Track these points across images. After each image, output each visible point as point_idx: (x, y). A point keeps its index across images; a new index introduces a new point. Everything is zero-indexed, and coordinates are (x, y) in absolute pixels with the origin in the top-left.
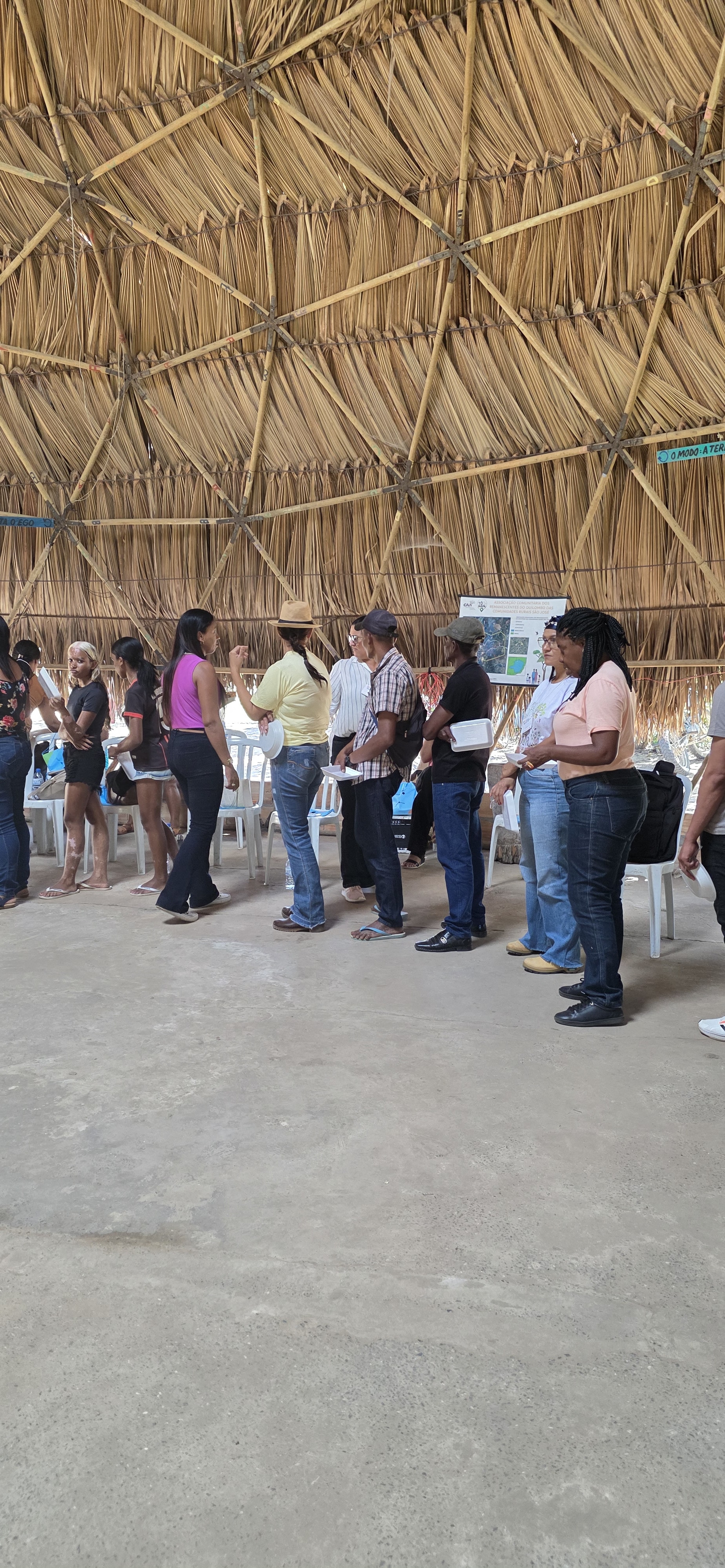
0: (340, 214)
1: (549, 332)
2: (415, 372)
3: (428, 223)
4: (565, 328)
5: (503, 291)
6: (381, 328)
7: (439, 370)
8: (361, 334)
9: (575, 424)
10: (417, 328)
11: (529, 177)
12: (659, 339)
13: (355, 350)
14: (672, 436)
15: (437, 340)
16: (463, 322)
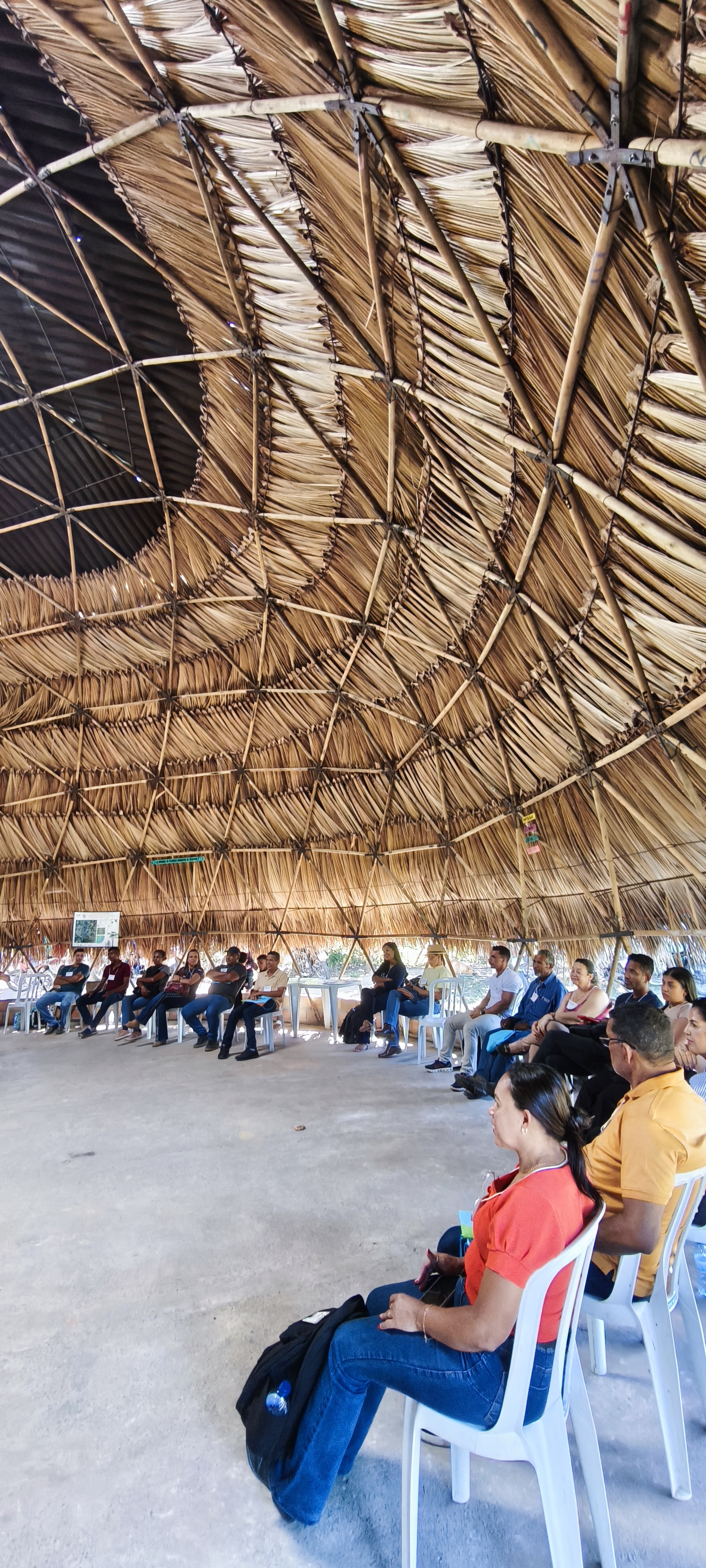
0: (28, 775)
1: (110, 819)
2: (57, 828)
3: (64, 782)
4: (117, 818)
5: (93, 805)
6: (43, 812)
7: (67, 828)
8: (34, 814)
9: (121, 849)
10: (58, 813)
11: (102, 774)
12: (149, 825)
13: (31, 819)
14: (156, 856)
15: (67, 818)
16: (77, 813)
